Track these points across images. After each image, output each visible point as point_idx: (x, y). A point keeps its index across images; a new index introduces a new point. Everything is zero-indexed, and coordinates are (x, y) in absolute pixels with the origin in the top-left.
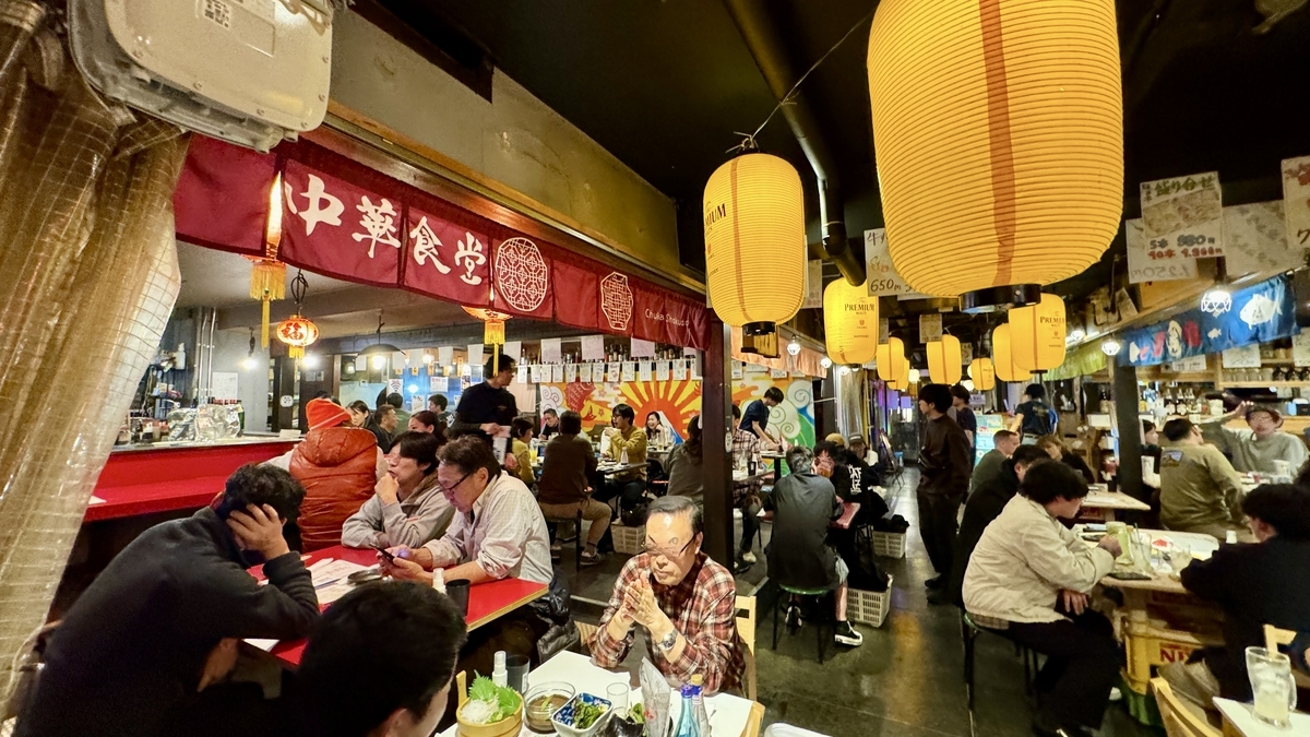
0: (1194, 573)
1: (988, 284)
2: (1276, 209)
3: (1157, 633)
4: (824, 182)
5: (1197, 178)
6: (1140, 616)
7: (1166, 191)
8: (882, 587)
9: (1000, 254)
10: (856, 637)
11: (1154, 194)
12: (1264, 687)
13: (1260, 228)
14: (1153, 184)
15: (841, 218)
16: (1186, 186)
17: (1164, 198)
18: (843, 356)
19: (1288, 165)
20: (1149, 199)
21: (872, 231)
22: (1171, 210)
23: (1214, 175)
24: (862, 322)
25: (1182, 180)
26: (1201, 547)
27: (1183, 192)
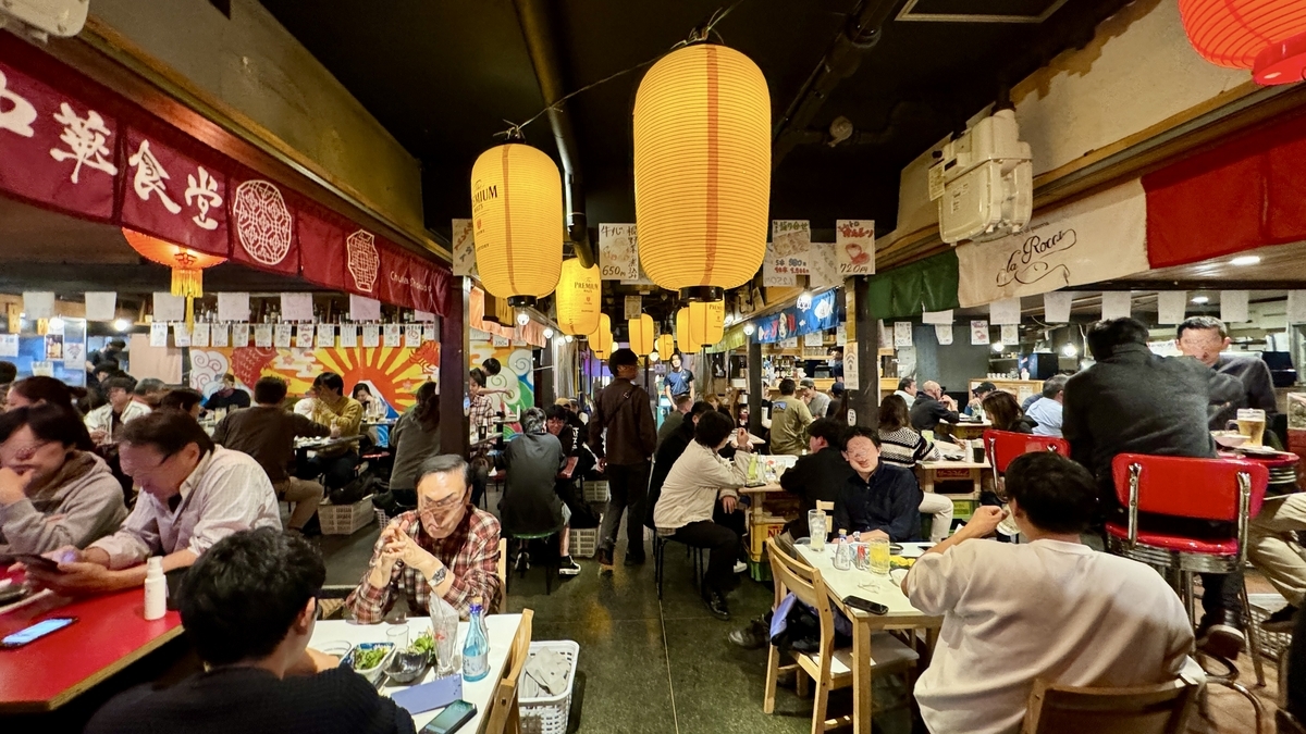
0: (788, 477)
1: (697, 283)
2: (833, 248)
3: (766, 520)
4: (570, 176)
5: (800, 222)
6: (759, 510)
7: (785, 228)
8: (595, 524)
9: (707, 265)
10: (576, 568)
11: (779, 229)
12: (815, 531)
13: (826, 259)
14: (779, 222)
15: (583, 211)
16: (796, 227)
17: (784, 232)
18: (572, 327)
19: (840, 223)
20: (776, 231)
21: (605, 225)
22: (787, 241)
23: (807, 222)
24: (588, 299)
25: (793, 222)
26: (790, 461)
27: (793, 231)
